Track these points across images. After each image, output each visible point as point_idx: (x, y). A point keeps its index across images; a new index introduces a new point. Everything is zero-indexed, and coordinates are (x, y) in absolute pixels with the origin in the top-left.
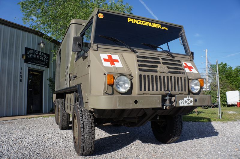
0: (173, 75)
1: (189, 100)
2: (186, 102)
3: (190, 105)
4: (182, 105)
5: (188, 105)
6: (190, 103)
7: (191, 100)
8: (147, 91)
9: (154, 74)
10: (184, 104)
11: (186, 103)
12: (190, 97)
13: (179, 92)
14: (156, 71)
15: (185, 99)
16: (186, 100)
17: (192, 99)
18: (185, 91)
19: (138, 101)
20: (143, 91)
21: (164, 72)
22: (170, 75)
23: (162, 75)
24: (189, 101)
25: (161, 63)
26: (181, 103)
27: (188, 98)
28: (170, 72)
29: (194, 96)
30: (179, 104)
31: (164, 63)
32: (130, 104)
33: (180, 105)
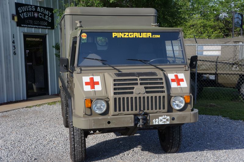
0: (150, 95)
1: (164, 118)
2: (161, 120)
3: (165, 123)
4: (157, 123)
5: (163, 123)
6: (166, 121)
7: (167, 119)
8: (122, 112)
9: (130, 96)
10: (158, 122)
11: (162, 122)
12: (166, 116)
13: (156, 111)
14: (132, 93)
15: (160, 118)
16: (162, 119)
17: (168, 117)
18: (164, 108)
19: (111, 122)
20: (118, 112)
21: (140, 93)
22: (146, 95)
23: (138, 96)
24: (166, 119)
25: (139, 84)
26: (156, 122)
27: (163, 117)
28: (147, 92)
29: (172, 115)
30: (153, 122)
31: (141, 84)
32: (103, 124)
33: (154, 124)
